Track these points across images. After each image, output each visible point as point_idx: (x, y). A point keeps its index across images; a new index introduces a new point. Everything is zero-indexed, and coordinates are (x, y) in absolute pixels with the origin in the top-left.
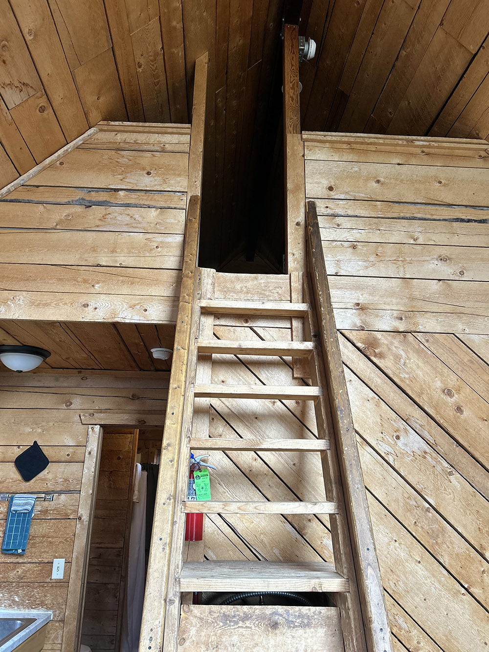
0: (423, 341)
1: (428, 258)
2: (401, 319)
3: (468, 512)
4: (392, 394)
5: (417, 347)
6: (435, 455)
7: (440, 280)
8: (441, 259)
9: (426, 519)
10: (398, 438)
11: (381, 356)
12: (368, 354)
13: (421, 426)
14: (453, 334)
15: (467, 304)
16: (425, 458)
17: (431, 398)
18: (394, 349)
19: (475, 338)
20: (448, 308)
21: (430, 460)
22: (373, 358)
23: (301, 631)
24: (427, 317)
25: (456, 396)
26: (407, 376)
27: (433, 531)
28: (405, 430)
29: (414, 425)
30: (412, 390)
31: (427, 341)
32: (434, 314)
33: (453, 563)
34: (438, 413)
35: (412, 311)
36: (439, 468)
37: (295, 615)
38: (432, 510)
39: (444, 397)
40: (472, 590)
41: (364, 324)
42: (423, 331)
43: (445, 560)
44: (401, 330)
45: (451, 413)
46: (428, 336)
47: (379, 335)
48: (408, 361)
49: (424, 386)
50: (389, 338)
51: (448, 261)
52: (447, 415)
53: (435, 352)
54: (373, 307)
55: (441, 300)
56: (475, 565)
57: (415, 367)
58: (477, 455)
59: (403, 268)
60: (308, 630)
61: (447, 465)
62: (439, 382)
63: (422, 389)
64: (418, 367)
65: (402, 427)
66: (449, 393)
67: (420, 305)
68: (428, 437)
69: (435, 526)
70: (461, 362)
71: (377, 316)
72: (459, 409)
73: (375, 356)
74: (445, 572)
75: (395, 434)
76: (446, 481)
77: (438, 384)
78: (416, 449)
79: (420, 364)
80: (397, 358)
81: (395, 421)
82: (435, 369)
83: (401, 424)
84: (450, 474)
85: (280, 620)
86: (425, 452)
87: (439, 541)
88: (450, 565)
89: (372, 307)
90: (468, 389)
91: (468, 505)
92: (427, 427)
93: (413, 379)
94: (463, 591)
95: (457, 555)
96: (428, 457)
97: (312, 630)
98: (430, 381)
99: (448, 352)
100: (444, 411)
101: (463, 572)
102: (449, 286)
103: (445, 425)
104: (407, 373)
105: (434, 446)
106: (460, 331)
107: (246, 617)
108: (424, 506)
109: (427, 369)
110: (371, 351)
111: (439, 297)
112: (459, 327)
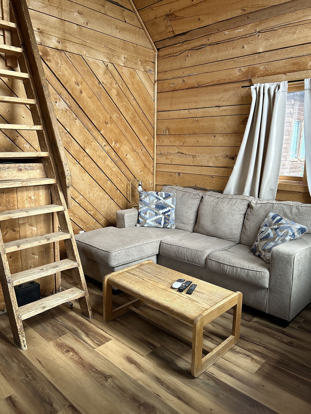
0: (69, 56)
1: (73, 10)
2: (59, 43)
3: (81, 135)
4: (54, 81)
5: (66, 59)
6: (70, 111)
7: (77, 25)
8: (79, 13)
9: (66, 137)
10: (56, 102)
11: (49, 61)
12: (44, 59)
13: (66, 98)
14: (81, 55)
15: (88, 41)
16: (67, 112)
17: (70, 86)
18: (56, 58)
19: (90, 59)
20: (80, 41)
21: (69, 113)
22: (46, 61)
23: (30, 171)
24: (71, 44)
25: (80, 86)
26: (61, 73)
27: (68, 142)
28: (59, 99)
29: (63, 97)
30: (63, 80)
31: (70, 57)
32: (74, 43)
33: (74, 153)
34: (73, 93)
35: (64, 39)
36: (72, 117)
37: (28, 167)
38: (68, 134)
39: (76, 86)
40: (80, 162)
41: (42, 42)
42: (68, 51)
43: (72, 152)
44: (59, 49)
45: (78, 93)
46: (71, 55)
47: (49, 49)
48: (61, 66)
49: (68, 80)
50: (54, 52)
51: (82, 15)
52: (76, 94)
53: (73, 63)
54: (47, 33)
55: (77, 36)
56: (82, 154)
57: (64, 69)
58: (86, 112)
59: (61, 13)
60: (33, 171)
61: (75, 116)
62: (74, 78)
63: (67, 81)
64: (66, 70)
65: (58, 98)
66: (78, 85)
67: (68, 36)
68: (68, 103)
69: (69, 140)
70: (83, 70)
71: (48, 38)
72: (81, 92)
73: (47, 60)
74: (71, 157)
75: (55, 101)
76: (74, 122)
77: (74, 79)
78: (63, 108)
79: (67, 69)
80: (57, 63)
81: (55, 95)
82: (73, 72)
83: (58, 97)
84: (76, 119)
85: (22, 168)
86: (67, 110)
87: (70, 145)
88: (73, 154)
89: (45, 32)
90: (85, 84)
91: (81, 132)
92: (68, 99)
93: (63, 75)
94: (77, 163)
95: (76, 150)
96: (68, 112)
97: (35, 171)
98: (71, 78)
99: (79, 64)
100: (75, 92)
101: (77, 156)
102: (81, 29)
103: (75, 98)
104: (61, 72)
105: (70, 107)
106: (84, 55)
107: (8, 168)
108: (65, 132)
109: (69, 71)
110: (45, 57)
111: (77, 34)
112: (84, 52)
